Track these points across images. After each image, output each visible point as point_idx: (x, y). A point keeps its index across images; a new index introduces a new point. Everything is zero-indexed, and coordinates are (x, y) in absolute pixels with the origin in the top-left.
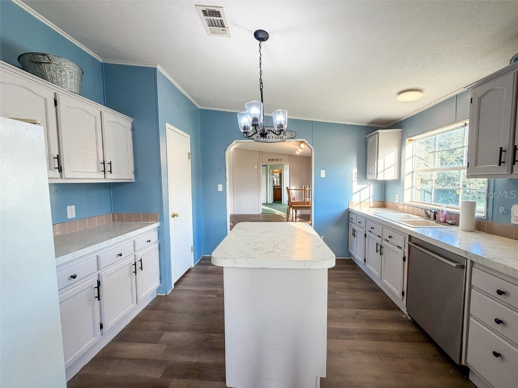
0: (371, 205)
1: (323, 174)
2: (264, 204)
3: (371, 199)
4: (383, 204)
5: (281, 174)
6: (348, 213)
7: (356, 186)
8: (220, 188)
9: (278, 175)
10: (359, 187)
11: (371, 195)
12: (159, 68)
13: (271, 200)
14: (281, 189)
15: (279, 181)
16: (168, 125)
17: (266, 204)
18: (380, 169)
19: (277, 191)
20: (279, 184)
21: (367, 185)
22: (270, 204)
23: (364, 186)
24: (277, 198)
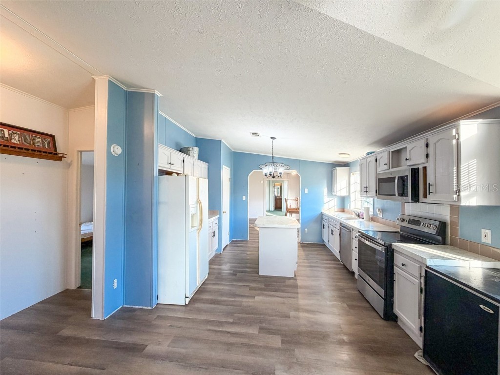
0: (336, 210)
1: (306, 191)
2: (267, 211)
3: (336, 207)
4: (343, 210)
5: (281, 187)
6: (322, 214)
7: (326, 199)
8: (244, 198)
9: (279, 187)
10: (328, 199)
11: (336, 204)
12: (222, 140)
13: (272, 208)
14: (281, 199)
15: (279, 192)
16: (224, 166)
17: (269, 211)
18: (338, 189)
19: (278, 201)
20: (279, 195)
21: (332, 198)
22: (272, 211)
23: (331, 199)
24: (278, 207)
